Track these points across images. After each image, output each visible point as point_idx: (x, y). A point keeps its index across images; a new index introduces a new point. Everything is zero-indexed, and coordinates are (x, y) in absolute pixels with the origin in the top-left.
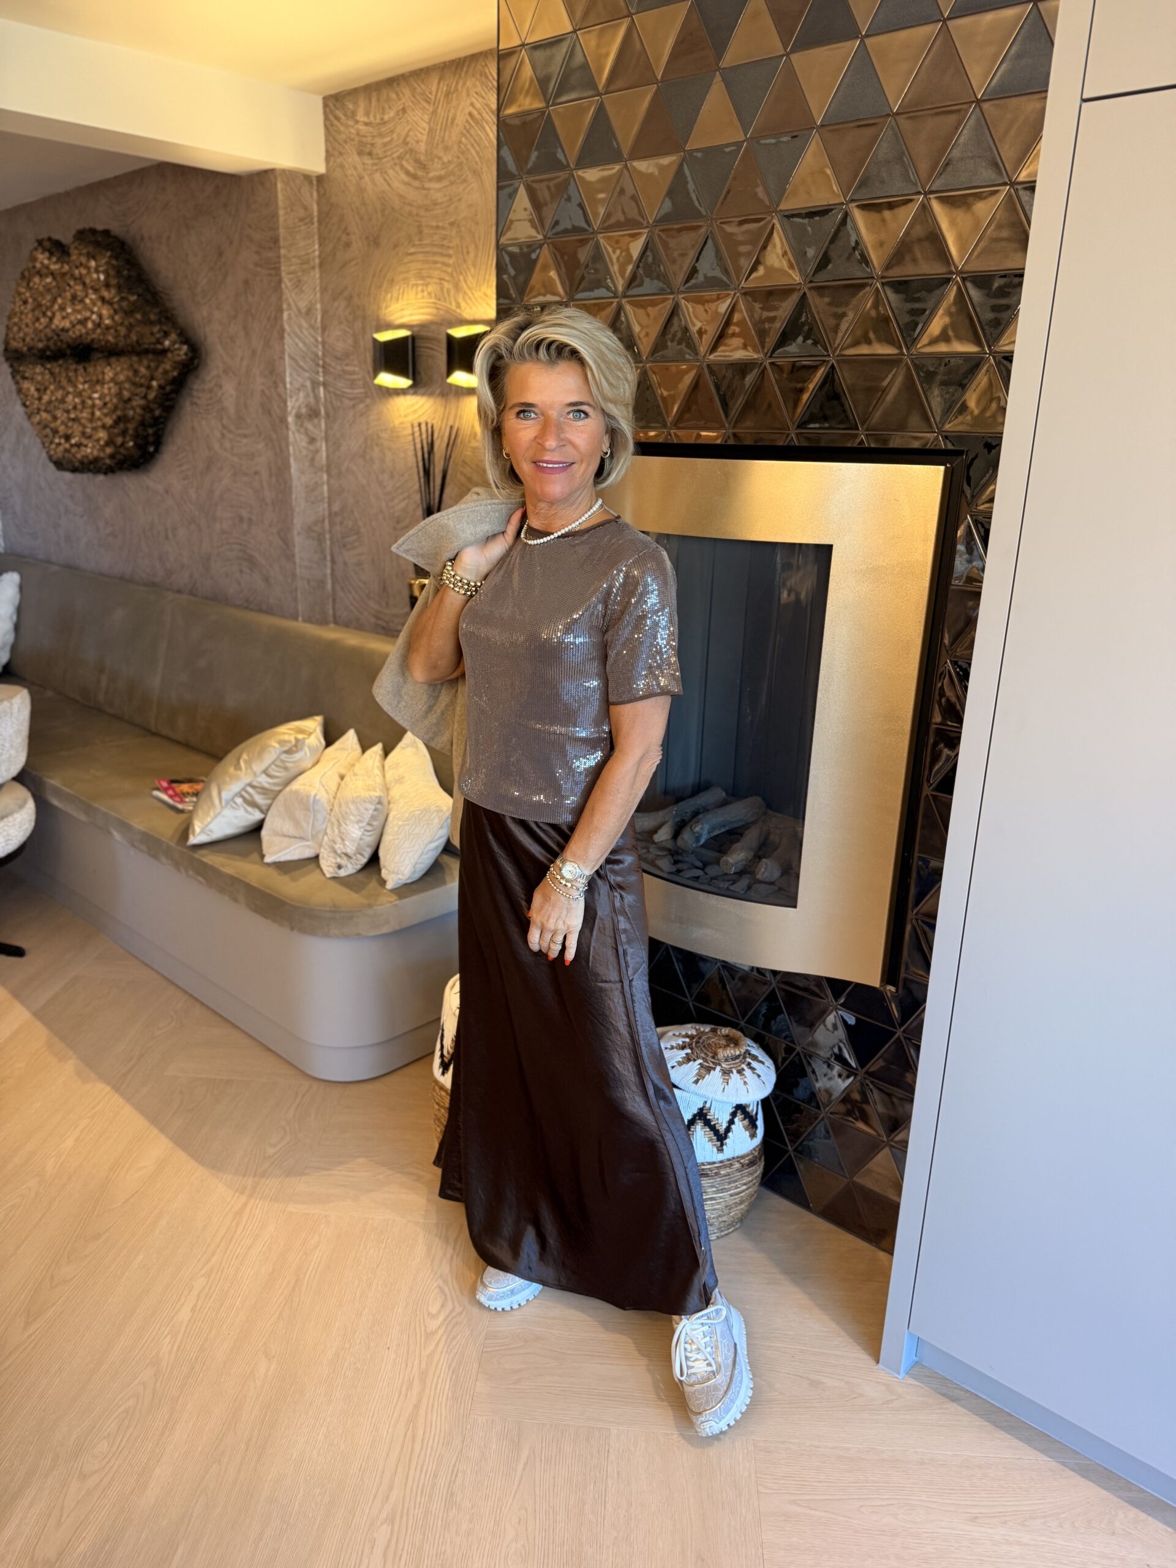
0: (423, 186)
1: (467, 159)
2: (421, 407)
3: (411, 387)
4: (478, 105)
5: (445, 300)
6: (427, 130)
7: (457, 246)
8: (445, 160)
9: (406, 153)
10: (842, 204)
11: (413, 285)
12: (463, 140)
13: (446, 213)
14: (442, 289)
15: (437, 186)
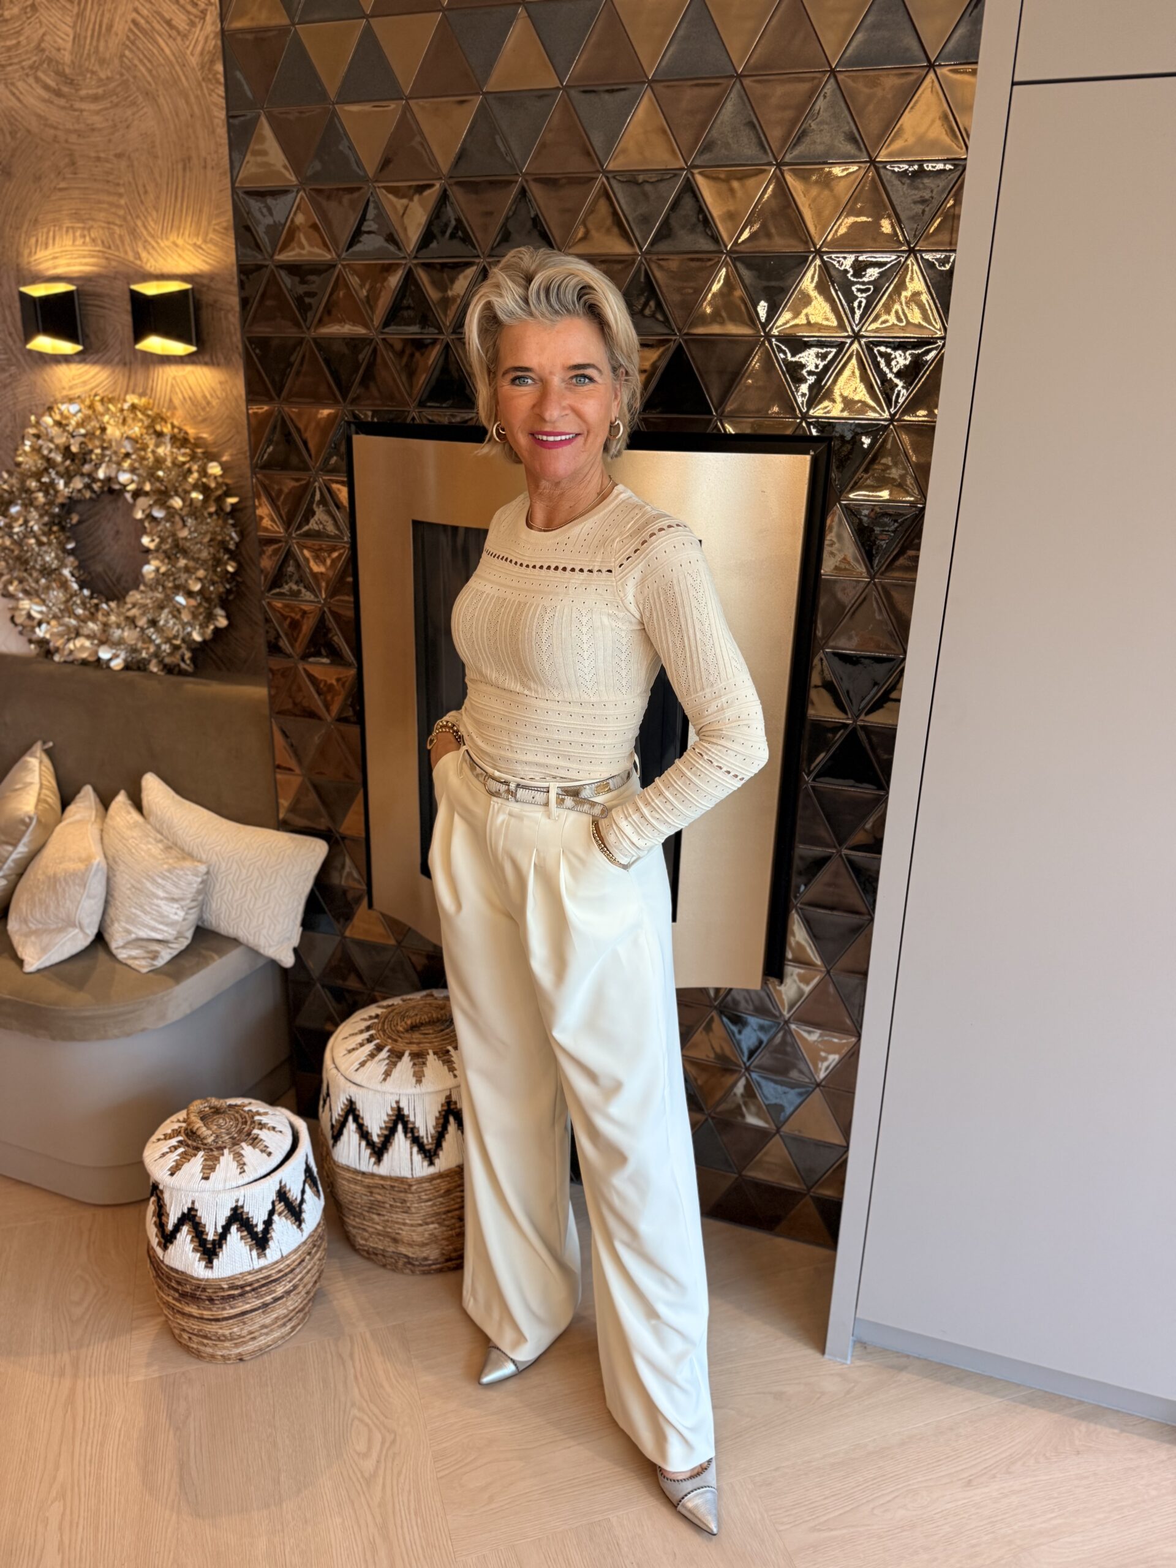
0: (72, 106)
1: (135, 77)
2: (93, 377)
3: (79, 353)
4: (145, 12)
5: (118, 249)
6: (71, 37)
7: (130, 183)
8: (103, 75)
9: (42, 63)
10: (683, 169)
11: (67, 231)
12: (127, 53)
13: (110, 141)
14: (112, 234)
15: (93, 107)
